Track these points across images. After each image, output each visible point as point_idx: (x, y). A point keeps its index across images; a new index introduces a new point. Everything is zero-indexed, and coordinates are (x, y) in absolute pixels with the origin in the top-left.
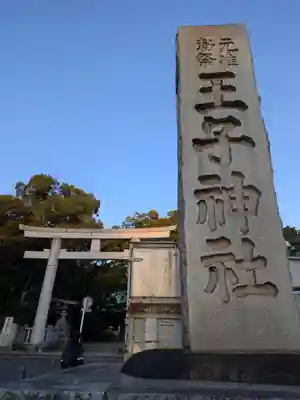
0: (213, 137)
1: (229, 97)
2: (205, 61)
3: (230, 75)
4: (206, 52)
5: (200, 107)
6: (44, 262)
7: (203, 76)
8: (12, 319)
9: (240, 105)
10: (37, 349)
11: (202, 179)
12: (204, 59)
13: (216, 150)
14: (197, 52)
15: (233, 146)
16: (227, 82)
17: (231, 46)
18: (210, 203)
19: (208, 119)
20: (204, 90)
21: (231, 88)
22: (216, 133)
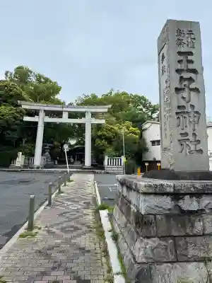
0: (183, 87)
1: (191, 66)
2: (180, 44)
3: (191, 54)
4: (181, 38)
5: (178, 71)
6: (36, 123)
7: (179, 53)
8: (21, 153)
9: (194, 71)
10: (38, 168)
11: (179, 107)
12: (180, 43)
13: (185, 94)
14: (176, 38)
15: (193, 94)
16: (190, 58)
17: (192, 36)
18: (181, 118)
19: (181, 78)
20: (180, 62)
21: (191, 62)
22: (185, 85)
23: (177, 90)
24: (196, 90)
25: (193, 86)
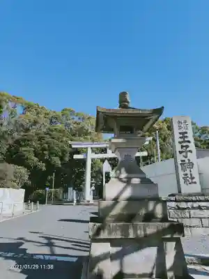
1: (186, 139)
3: (186, 133)
4: (180, 125)
5: (180, 142)
7: (180, 133)
9: (189, 142)
11: (182, 161)
12: (180, 128)
13: (184, 154)
14: (178, 126)
15: (189, 153)
16: (186, 135)
17: (186, 123)
18: (183, 166)
19: (182, 146)
20: (180, 138)
21: (187, 137)
22: (184, 149)
23: (180, 152)
24: (191, 151)
25: (188, 149)
